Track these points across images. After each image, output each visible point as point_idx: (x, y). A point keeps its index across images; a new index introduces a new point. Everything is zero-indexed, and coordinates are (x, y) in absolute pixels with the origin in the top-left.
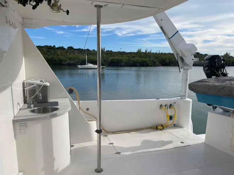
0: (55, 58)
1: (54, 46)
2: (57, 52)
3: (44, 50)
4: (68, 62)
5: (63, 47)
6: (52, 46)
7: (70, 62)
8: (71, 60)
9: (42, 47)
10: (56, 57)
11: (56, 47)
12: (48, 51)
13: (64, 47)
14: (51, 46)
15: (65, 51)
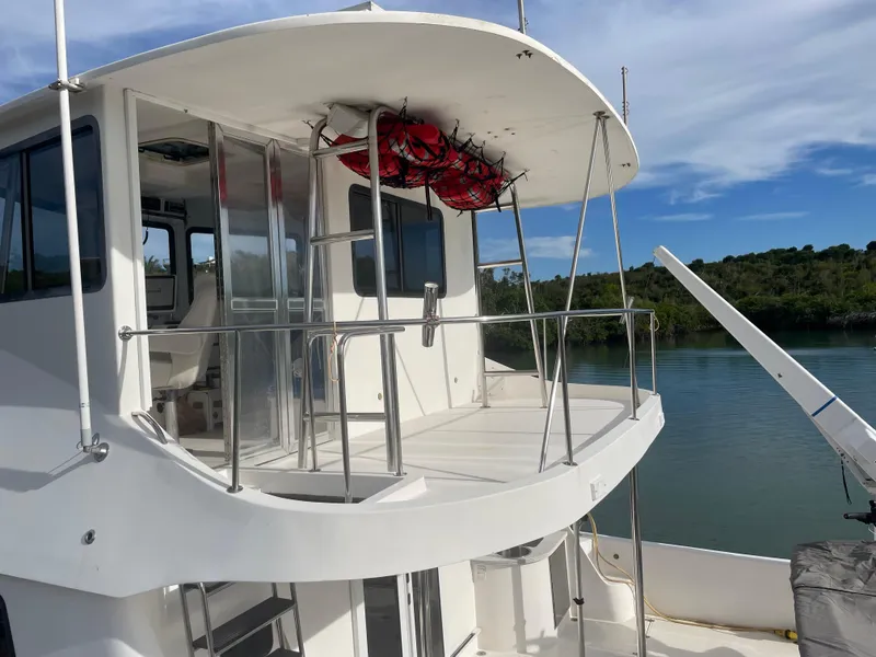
0: (800, 304)
1: (808, 248)
2: (820, 270)
3: (764, 269)
4: (854, 314)
5: (847, 246)
6: (800, 248)
7: (862, 315)
8: (868, 305)
9: (761, 256)
10: (804, 300)
11: (817, 249)
12: (780, 270)
13: (851, 247)
14: (793, 249)
15: (855, 263)
